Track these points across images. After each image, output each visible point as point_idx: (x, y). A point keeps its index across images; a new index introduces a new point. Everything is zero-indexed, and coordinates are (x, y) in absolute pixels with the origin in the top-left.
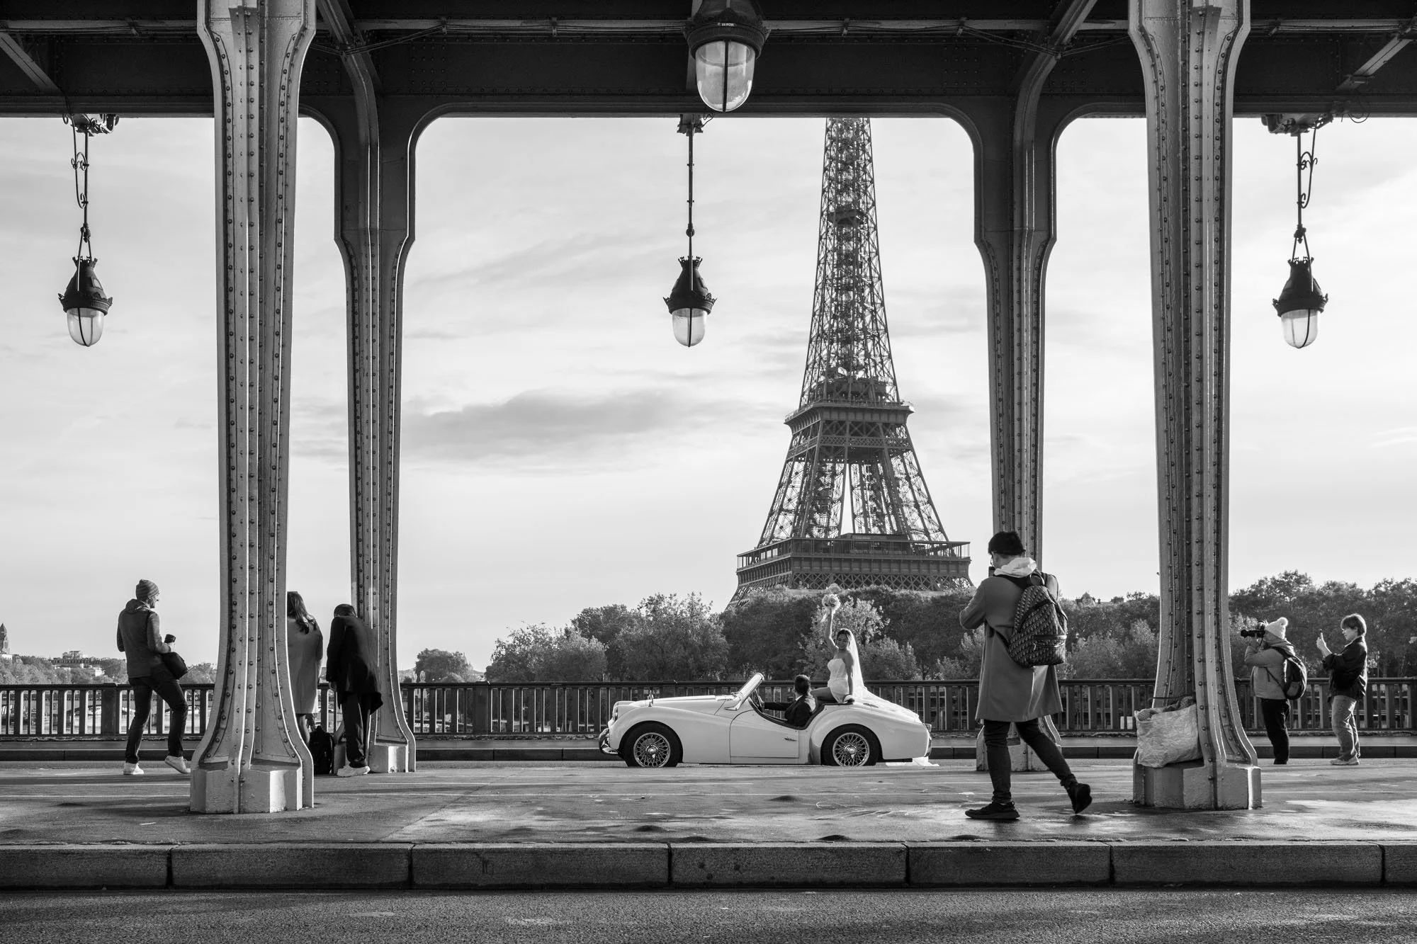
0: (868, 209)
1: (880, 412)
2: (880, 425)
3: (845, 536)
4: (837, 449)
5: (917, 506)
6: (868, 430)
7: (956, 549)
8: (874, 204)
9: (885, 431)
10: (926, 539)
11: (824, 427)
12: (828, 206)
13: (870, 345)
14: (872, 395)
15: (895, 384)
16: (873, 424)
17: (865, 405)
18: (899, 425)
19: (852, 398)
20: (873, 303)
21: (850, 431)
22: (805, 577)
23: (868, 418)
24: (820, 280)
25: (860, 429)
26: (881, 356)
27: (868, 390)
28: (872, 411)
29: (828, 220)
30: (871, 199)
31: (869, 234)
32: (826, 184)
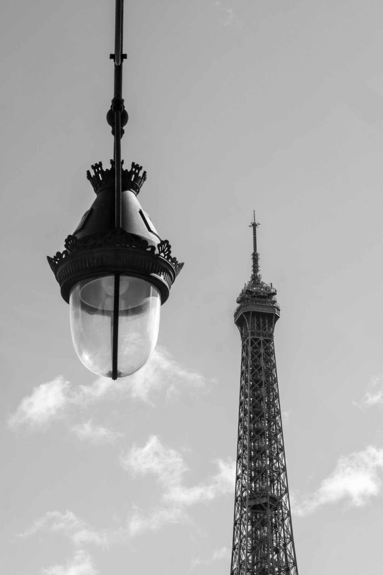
0: (282, 496)
8: (287, 491)
12: (242, 492)
24: (235, 566)
29: (243, 506)
30: (284, 486)
31: (283, 520)
32: (240, 472)
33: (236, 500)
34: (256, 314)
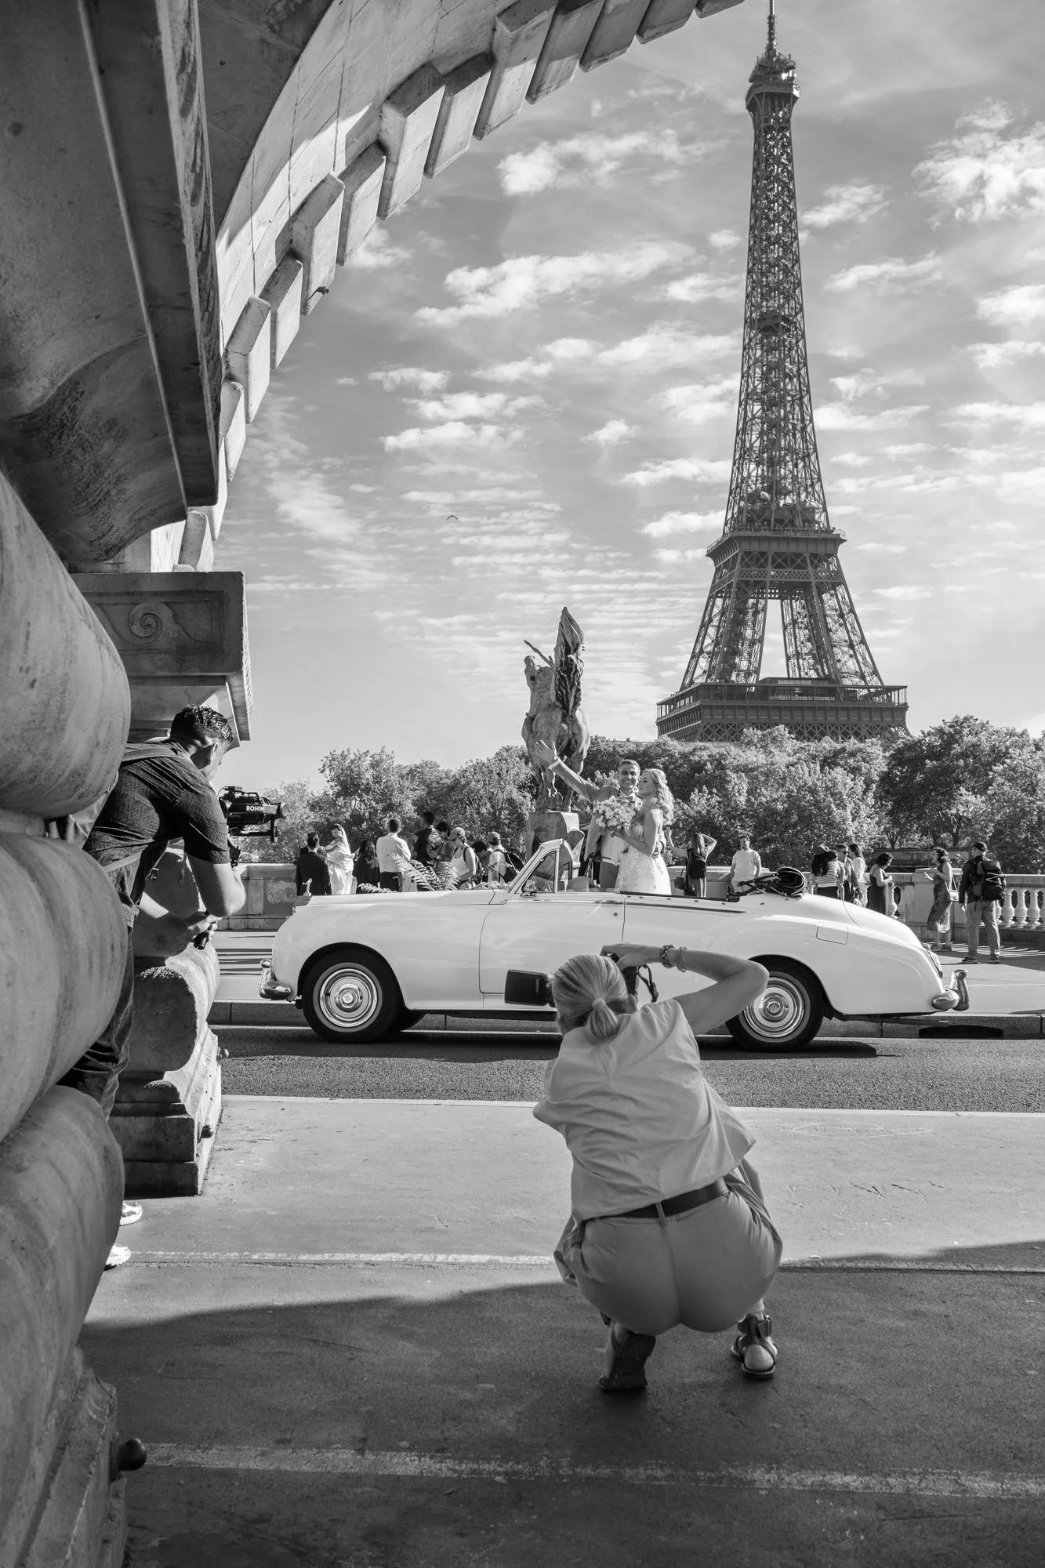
0: (794, 315)
1: (807, 540)
2: (807, 555)
3: (765, 680)
4: (756, 583)
5: (851, 646)
6: (793, 561)
7: (894, 696)
8: (801, 309)
9: (812, 562)
10: (863, 683)
11: (743, 559)
12: (751, 313)
13: (801, 465)
14: (798, 522)
15: (825, 510)
16: (798, 555)
17: (792, 534)
18: (830, 555)
19: (775, 525)
20: (803, 420)
21: (772, 563)
22: (716, 727)
23: (793, 548)
24: (743, 397)
25: (782, 560)
26: (812, 478)
27: (794, 516)
28: (797, 540)
29: (751, 328)
30: (799, 303)
31: (797, 342)
32: (749, 289)
33: (746, 322)
34: (771, 96)
